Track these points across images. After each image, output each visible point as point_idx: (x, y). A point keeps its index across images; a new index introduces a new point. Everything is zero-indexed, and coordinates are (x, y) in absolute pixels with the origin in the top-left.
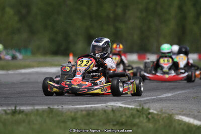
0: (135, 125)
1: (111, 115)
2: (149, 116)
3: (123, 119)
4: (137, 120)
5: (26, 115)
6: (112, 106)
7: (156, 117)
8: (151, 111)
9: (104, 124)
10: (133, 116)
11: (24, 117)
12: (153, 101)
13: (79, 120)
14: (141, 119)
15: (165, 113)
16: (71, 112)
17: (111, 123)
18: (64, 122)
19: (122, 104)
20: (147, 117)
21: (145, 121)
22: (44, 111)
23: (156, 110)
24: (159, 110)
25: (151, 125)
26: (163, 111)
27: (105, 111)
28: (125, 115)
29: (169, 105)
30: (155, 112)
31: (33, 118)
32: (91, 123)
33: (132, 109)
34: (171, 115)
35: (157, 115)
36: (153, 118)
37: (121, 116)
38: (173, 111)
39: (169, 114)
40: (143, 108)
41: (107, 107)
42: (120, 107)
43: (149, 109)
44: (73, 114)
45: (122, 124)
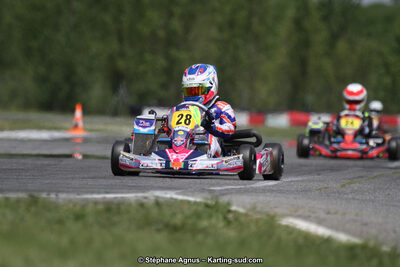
0: (204, 231)
1: (155, 212)
2: (230, 216)
3: (178, 220)
4: (204, 223)
6: (157, 197)
7: (243, 219)
8: (234, 208)
9: (140, 227)
10: (198, 215)
12: (239, 192)
13: (90, 219)
14: (213, 221)
15: (260, 212)
16: (75, 205)
17: (154, 227)
18: (61, 222)
19: (177, 194)
20: (225, 218)
21: (221, 225)
22: (18, 201)
23: (244, 207)
24: (248, 206)
25: (231, 233)
26: (259, 209)
27: (142, 205)
28: (182, 212)
29: (268, 198)
30: (241, 210)
32: (114, 224)
33: (195, 203)
34: (273, 217)
35: (246, 215)
36: (236, 219)
37: (174, 214)
38: (276, 210)
39: (268, 215)
40: (217, 203)
41: (146, 198)
42: (172, 198)
43: (229, 204)
44: (78, 208)
45: (175, 229)
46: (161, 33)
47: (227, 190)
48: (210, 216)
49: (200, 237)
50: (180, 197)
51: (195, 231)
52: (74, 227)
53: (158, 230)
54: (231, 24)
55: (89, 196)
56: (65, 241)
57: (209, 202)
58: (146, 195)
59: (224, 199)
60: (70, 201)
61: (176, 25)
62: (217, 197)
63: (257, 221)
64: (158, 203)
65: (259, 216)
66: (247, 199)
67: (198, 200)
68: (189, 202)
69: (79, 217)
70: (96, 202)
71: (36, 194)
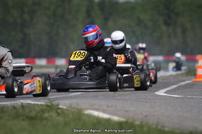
0: (46, 119)
1: (21, 111)
2: (59, 111)
3: (33, 114)
4: (46, 115)
6: (22, 103)
7: (65, 112)
8: (61, 107)
10: (43, 111)
12: (63, 98)
14: (51, 113)
17: (21, 118)
23: (66, 106)
26: (73, 107)
27: (14, 107)
28: (35, 110)
30: (65, 107)
35: (67, 110)
43: (58, 105)
47: (57, 97)
48: (49, 111)
49: (44, 122)
50: (33, 103)
53: (23, 120)
57: (48, 104)
59: (55, 103)
61: (26, 17)
62: (52, 101)
64: (23, 106)
65: (73, 110)
66: (67, 102)
67: (42, 103)
68: (38, 104)
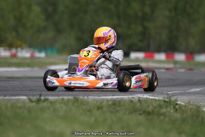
5: (51, 103)
9: (131, 113)
11: (49, 105)
13: (105, 109)
15: (193, 105)
16: (97, 102)
18: (90, 111)
19: (149, 96)
20: (174, 107)
21: (172, 111)
22: (69, 100)
24: (186, 102)
25: (178, 115)
29: (197, 97)
31: (58, 106)
32: (117, 111)
33: (159, 100)
34: (199, 107)
36: (180, 108)
37: (148, 106)
38: (201, 103)
39: (197, 106)
40: (170, 100)
41: (133, 98)
42: (147, 98)
44: (98, 103)
45: (149, 113)
46: (140, 14)
51: (159, 114)
52: (97, 113)
54: (176, 9)
55: (104, 97)
56: (92, 120)
58: (133, 96)
60: (95, 100)
63: (191, 109)
69: (99, 108)
70: (108, 101)
71: (77, 97)
